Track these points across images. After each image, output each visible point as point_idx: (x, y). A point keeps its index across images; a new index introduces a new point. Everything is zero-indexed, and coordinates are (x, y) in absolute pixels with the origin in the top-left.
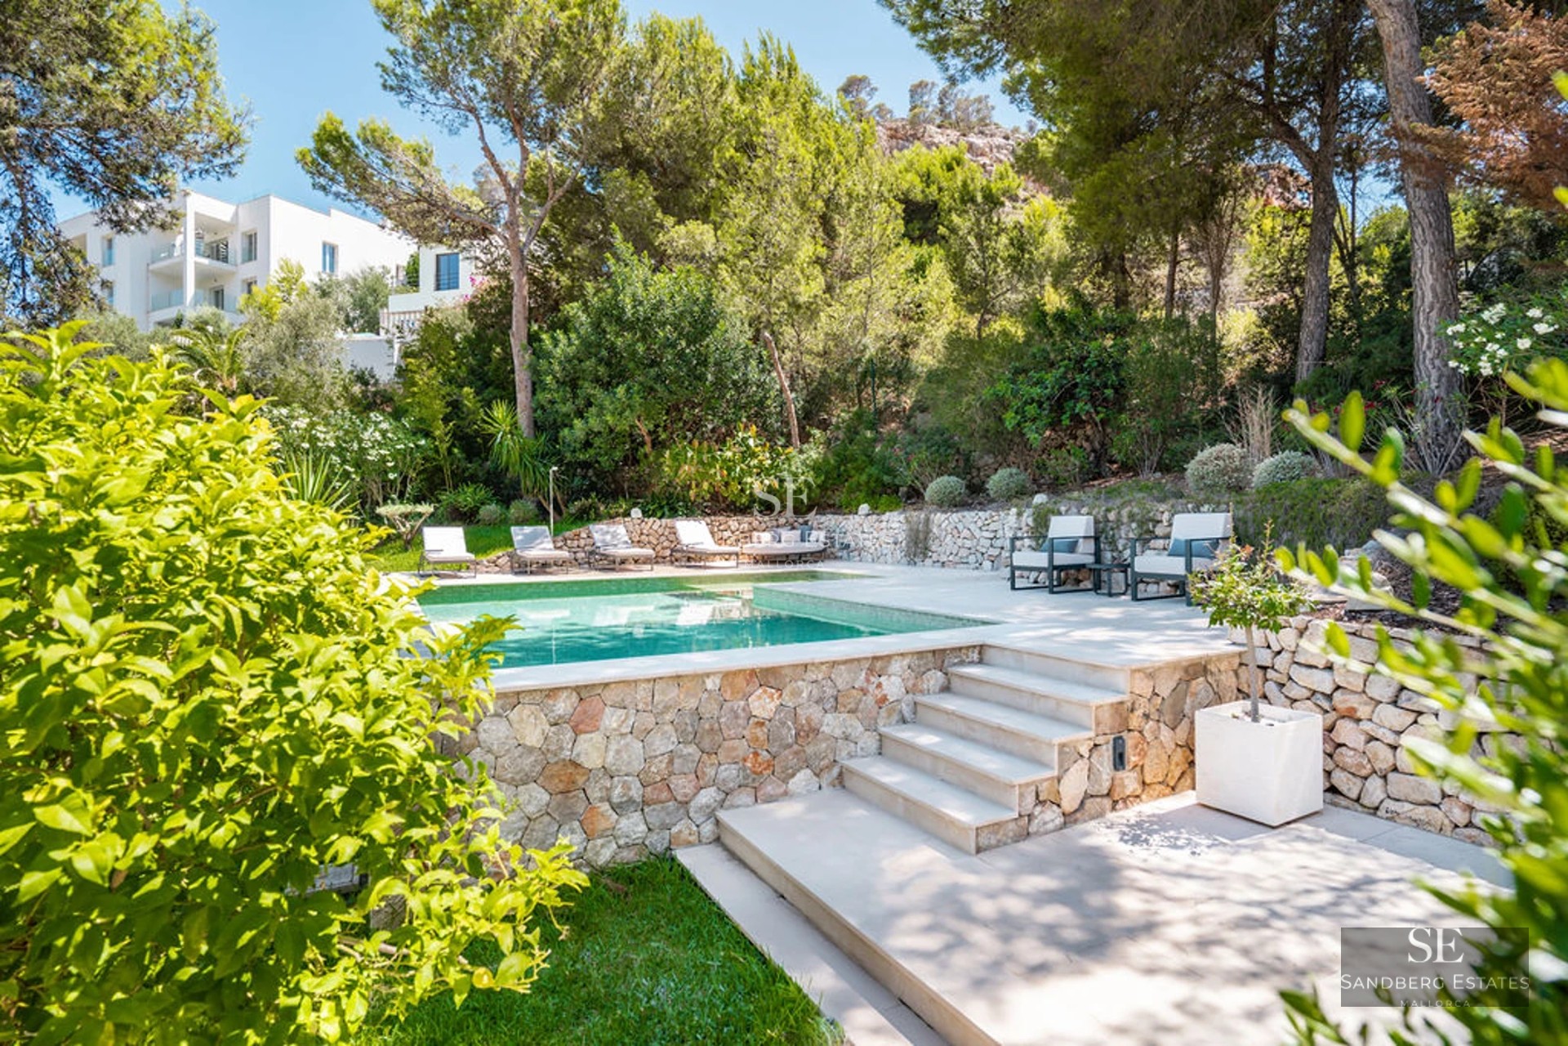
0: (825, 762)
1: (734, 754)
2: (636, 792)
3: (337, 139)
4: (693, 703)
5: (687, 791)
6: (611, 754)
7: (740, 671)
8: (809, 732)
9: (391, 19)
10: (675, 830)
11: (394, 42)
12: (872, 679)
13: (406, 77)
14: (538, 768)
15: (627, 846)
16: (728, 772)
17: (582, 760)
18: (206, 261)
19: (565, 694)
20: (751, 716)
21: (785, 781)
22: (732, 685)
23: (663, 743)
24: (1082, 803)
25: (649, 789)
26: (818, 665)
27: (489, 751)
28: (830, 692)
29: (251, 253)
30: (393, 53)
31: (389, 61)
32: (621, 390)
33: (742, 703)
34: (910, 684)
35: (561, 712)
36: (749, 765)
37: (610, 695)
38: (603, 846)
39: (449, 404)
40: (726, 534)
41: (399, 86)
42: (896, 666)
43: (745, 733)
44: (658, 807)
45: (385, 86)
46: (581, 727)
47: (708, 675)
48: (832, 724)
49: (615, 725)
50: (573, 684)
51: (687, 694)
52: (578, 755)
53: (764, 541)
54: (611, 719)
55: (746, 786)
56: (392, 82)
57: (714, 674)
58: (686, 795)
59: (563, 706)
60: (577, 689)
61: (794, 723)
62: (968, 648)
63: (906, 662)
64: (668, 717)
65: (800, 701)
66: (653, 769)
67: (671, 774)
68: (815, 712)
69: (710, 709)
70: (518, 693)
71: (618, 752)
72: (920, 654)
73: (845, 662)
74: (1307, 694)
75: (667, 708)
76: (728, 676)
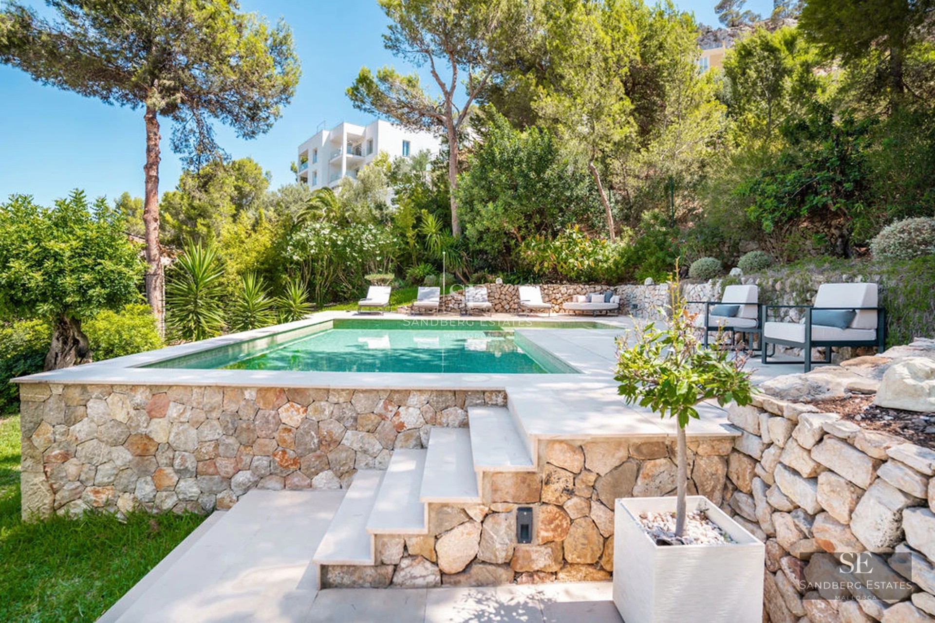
0: (346, 468)
1: (266, 449)
2: (191, 464)
3: (363, 79)
4: (233, 407)
5: (229, 470)
6: (173, 434)
7: (272, 388)
8: (330, 442)
9: (388, 9)
10: (219, 496)
11: (390, 22)
12: (390, 408)
13: (397, 40)
14: (124, 437)
15: (185, 500)
16: (261, 462)
17: (152, 436)
18: (351, 156)
19: (142, 389)
20: (279, 423)
21: (310, 476)
22: (263, 397)
23: (213, 432)
24: (469, 566)
25: (201, 464)
26: (338, 391)
27: (93, 421)
28: (349, 413)
29: (370, 151)
30: (391, 28)
31: (388, 33)
32: (490, 205)
33: (273, 412)
34: (429, 416)
35: (138, 401)
36: (277, 459)
37: (172, 394)
38: (166, 497)
39: (416, 218)
40: (558, 296)
41: (392, 45)
42: (413, 400)
43: (276, 435)
44: (207, 477)
45: (386, 47)
46: (153, 413)
47: (246, 388)
48: (351, 439)
49: (175, 415)
50: (148, 384)
51: (230, 400)
52: (150, 432)
53: (580, 302)
54: (173, 411)
55: (276, 474)
56: (390, 44)
57: (250, 388)
58: (227, 473)
59: (140, 397)
60: (151, 387)
61: (317, 433)
62: (492, 392)
63: (424, 397)
64: (214, 415)
65: (323, 417)
66: (203, 450)
67: (217, 455)
68: (336, 429)
69: (247, 413)
70: (112, 386)
71: (177, 434)
72: (440, 392)
73: (364, 391)
74: (788, 506)
75: (212, 409)
76: (262, 391)
